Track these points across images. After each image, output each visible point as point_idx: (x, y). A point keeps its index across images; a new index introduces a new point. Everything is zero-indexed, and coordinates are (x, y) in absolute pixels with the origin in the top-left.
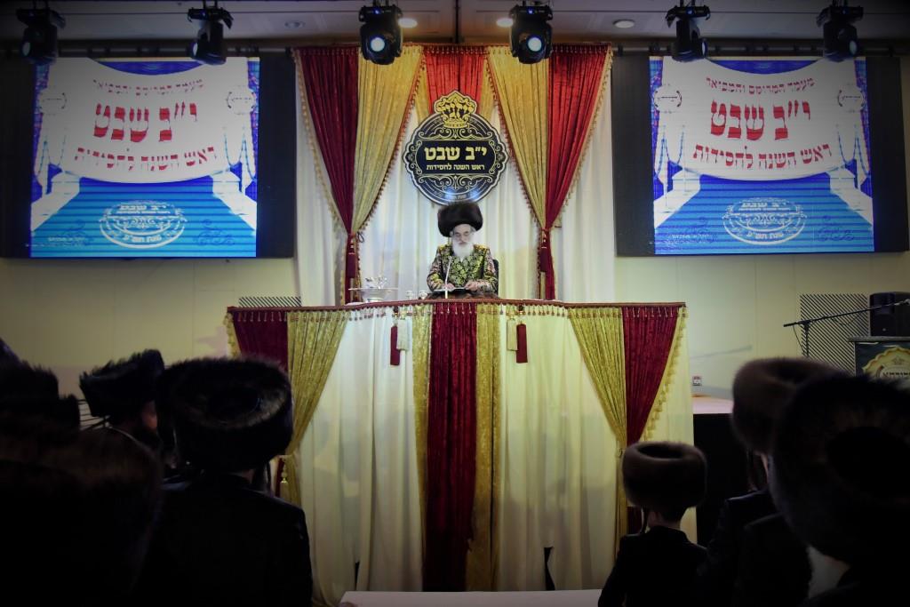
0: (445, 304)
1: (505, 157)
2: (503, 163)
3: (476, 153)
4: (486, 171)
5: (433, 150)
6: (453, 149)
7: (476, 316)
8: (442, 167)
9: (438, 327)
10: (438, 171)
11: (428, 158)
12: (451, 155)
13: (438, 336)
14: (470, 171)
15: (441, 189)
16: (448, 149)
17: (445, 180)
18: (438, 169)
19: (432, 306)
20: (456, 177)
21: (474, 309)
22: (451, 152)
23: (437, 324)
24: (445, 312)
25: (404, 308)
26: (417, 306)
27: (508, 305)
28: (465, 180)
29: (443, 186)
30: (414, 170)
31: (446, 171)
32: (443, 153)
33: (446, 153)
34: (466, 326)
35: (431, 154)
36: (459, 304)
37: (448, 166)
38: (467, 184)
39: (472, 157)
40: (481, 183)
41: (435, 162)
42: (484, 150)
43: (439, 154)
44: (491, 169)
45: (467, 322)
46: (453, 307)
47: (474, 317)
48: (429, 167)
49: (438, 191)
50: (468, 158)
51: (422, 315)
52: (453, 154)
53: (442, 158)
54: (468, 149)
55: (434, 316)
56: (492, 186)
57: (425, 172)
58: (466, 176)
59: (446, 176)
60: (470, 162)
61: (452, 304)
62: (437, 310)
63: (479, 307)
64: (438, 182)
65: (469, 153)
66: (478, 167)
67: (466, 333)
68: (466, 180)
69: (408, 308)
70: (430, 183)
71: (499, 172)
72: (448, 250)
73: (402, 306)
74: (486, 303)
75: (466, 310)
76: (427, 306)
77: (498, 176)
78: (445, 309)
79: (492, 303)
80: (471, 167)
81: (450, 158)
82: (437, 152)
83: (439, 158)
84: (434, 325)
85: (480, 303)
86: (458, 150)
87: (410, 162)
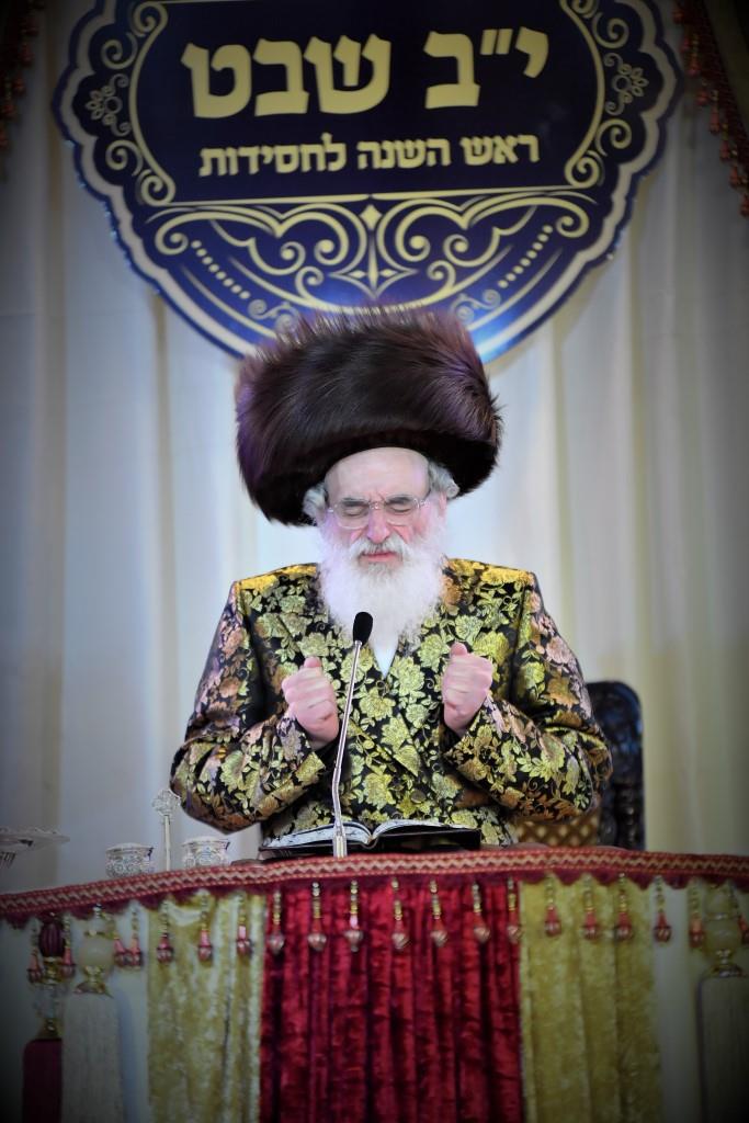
0: (335, 886)
1: (655, 81)
2: (650, 118)
3: (485, 68)
4: (546, 172)
5: (233, 57)
6: (348, 50)
7: (512, 951)
8: (289, 158)
9: (299, 1021)
10: (268, 183)
11: (209, 106)
12: (339, 84)
13: (303, 1074)
14: (454, 175)
15: (287, 283)
16: (318, 51)
17: (309, 233)
18: (268, 169)
19: (257, 906)
20: (371, 215)
21: (498, 914)
22: (338, 69)
23: (290, 1005)
24: (334, 936)
25: (96, 924)
26: (169, 906)
27: (698, 888)
28: (422, 226)
29: (299, 269)
30: (127, 181)
31: (311, 182)
32: (295, 77)
33: (309, 71)
34: (463, 1018)
35: (222, 83)
36: (414, 883)
37: (328, 152)
38: (437, 253)
39: (461, 93)
40: (518, 245)
41: (246, 128)
42: (535, 46)
43: (269, 78)
44: (577, 160)
45: (460, 987)
46: (377, 901)
47: (499, 959)
48: (218, 159)
49: (273, 301)
50: (439, 97)
51: (207, 960)
52: (351, 78)
53: (291, 101)
54: (439, 45)
55: (274, 961)
56: (582, 258)
57: (194, 187)
58: (428, 202)
59: (313, 207)
60: (454, 124)
61: (373, 884)
62: (285, 924)
63: (531, 901)
64: (269, 246)
65: (446, 71)
66: (500, 150)
67: (460, 1049)
68: (435, 228)
69: (124, 923)
70: (221, 252)
71: (626, 171)
72: (294, 602)
73: (84, 912)
74: (568, 877)
75: (457, 918)
76: (231, 906)
77: (618, 198)
78: (337, 915)
79: (605, 877)
80: (457, 152)
81: (335, 103)
82: (256, 67)
83: (269, 105)
84: (273, 1014)
85: (535, 877)
86: (379, 51)
87: (104, 136)
